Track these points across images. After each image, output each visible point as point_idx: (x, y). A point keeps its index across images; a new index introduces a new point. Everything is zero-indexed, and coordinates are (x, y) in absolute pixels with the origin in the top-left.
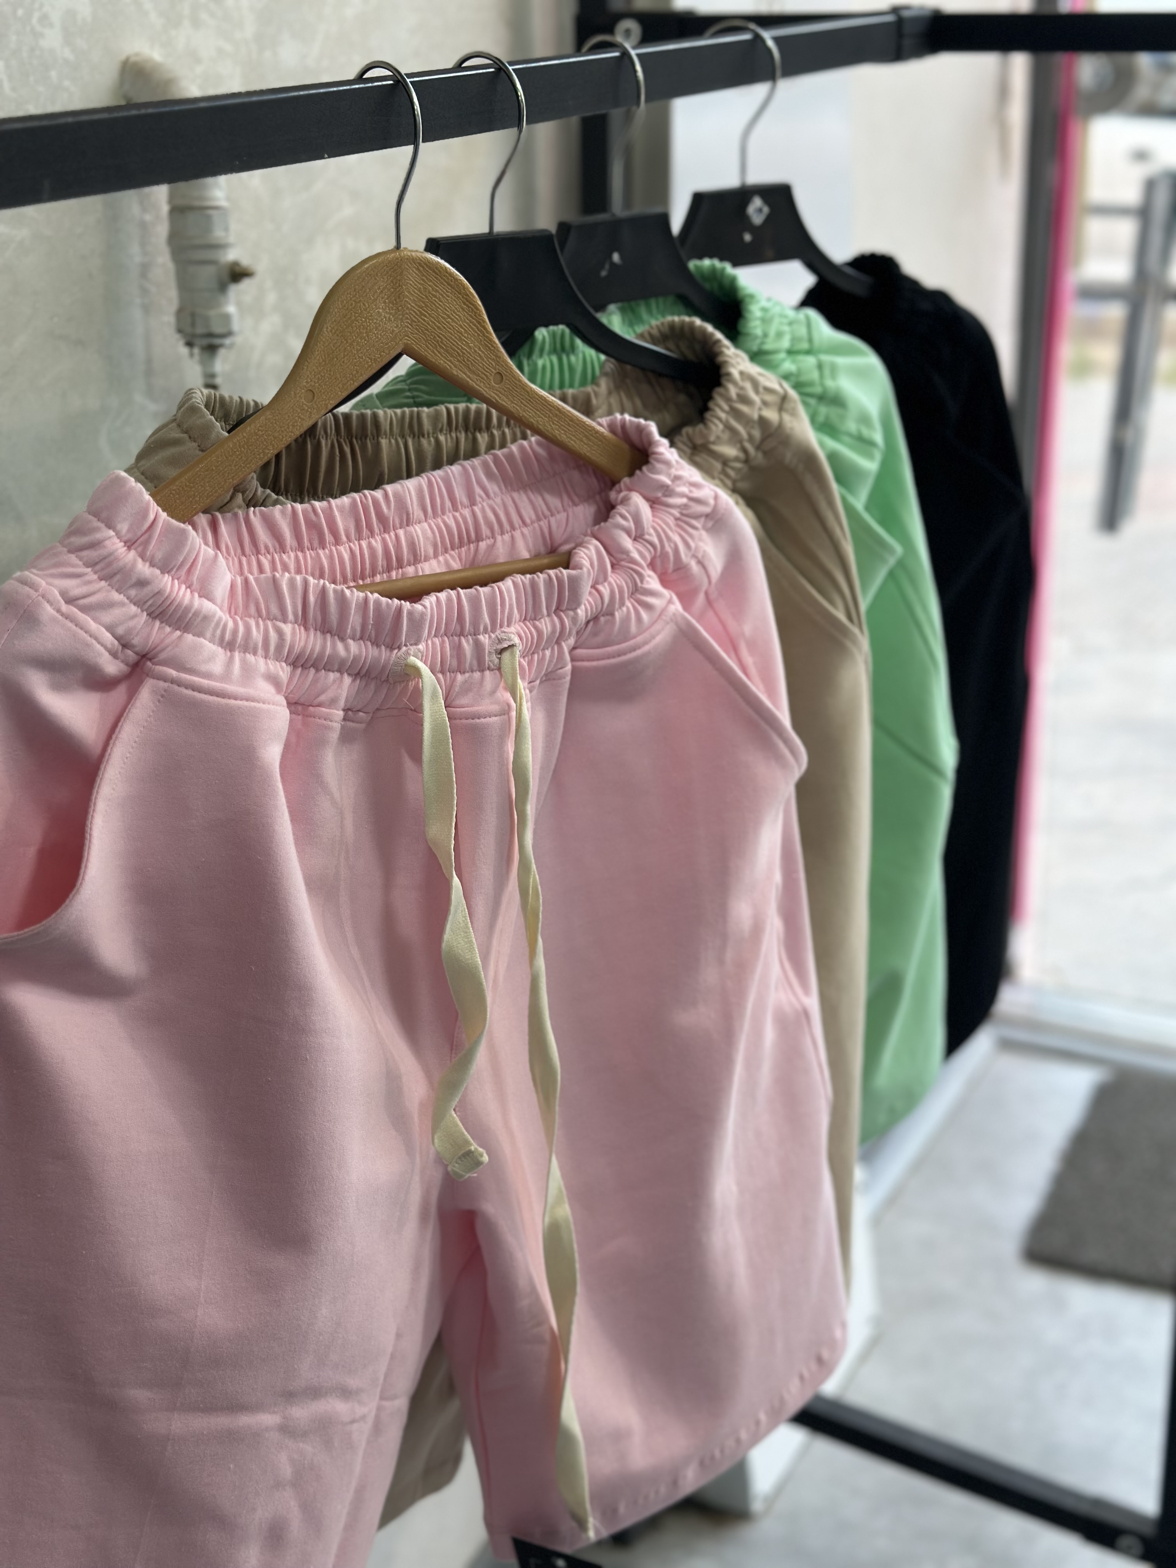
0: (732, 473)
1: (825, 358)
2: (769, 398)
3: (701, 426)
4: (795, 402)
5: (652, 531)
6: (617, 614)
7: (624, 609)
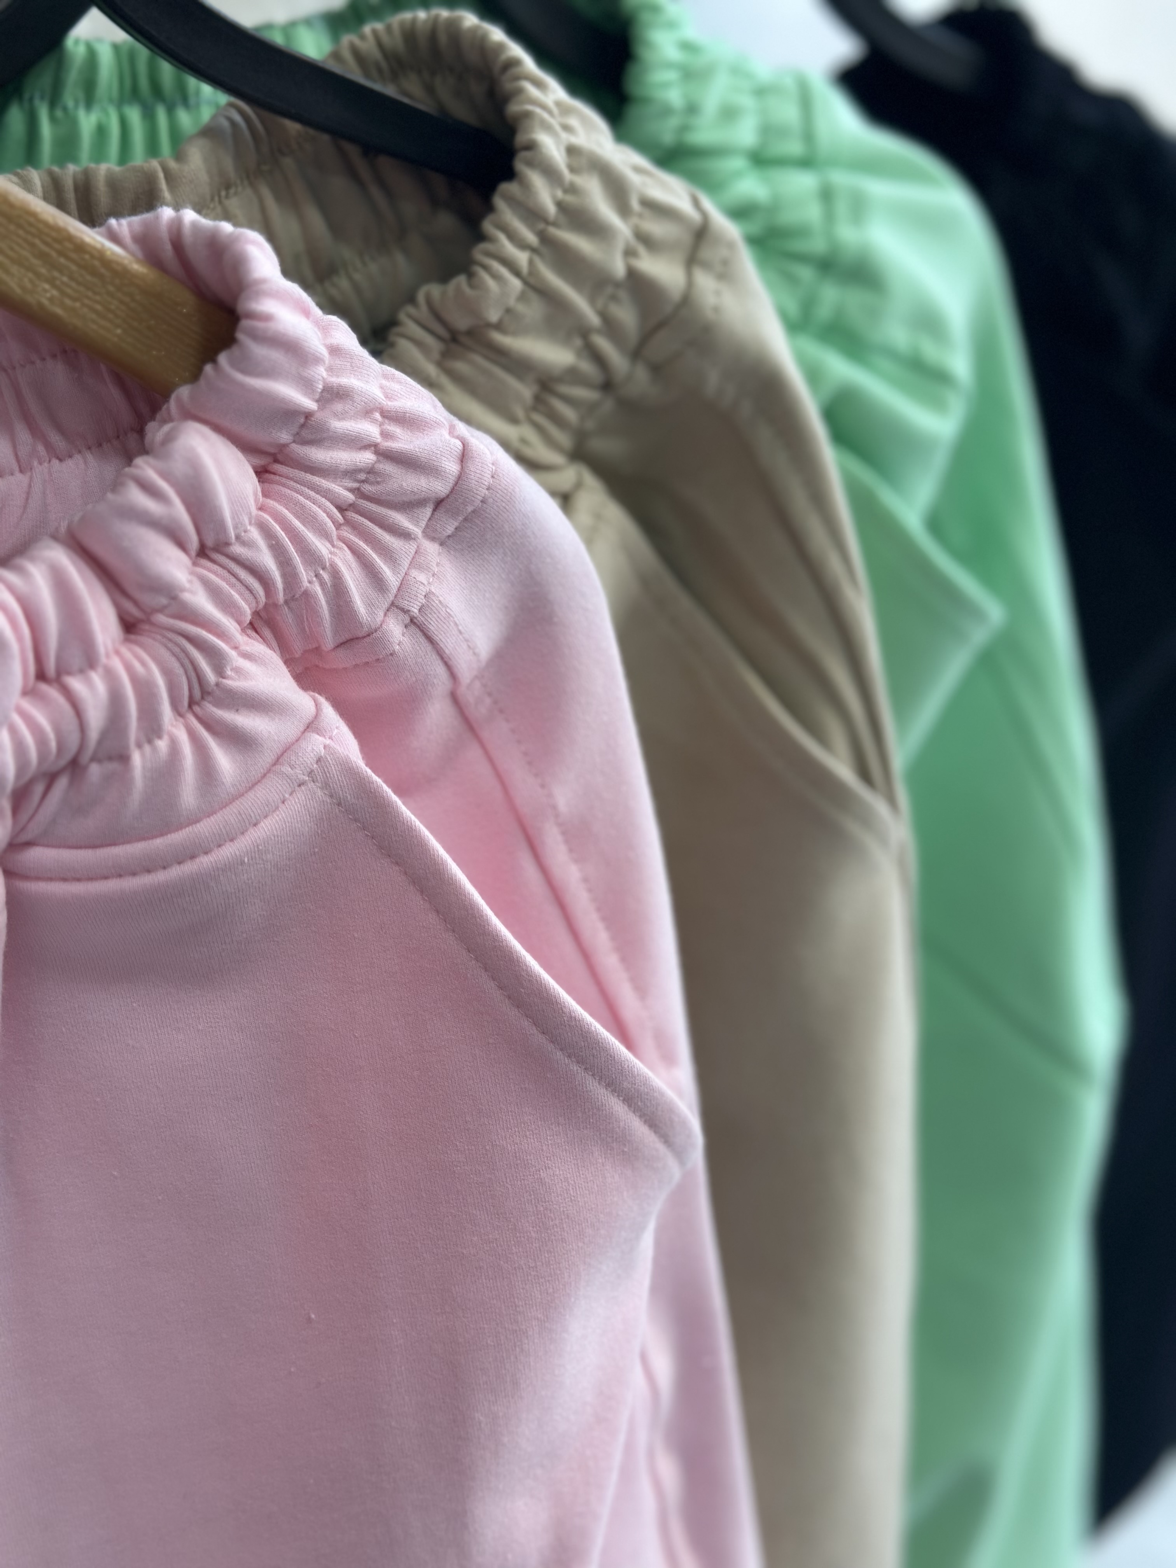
0: (569, 414)
1: (841, 178)
2: (657, 228)
3: (461, 280)
4: (731, 245)
5: (255, 534)
6: (136, 759)
7: (162, 745)
